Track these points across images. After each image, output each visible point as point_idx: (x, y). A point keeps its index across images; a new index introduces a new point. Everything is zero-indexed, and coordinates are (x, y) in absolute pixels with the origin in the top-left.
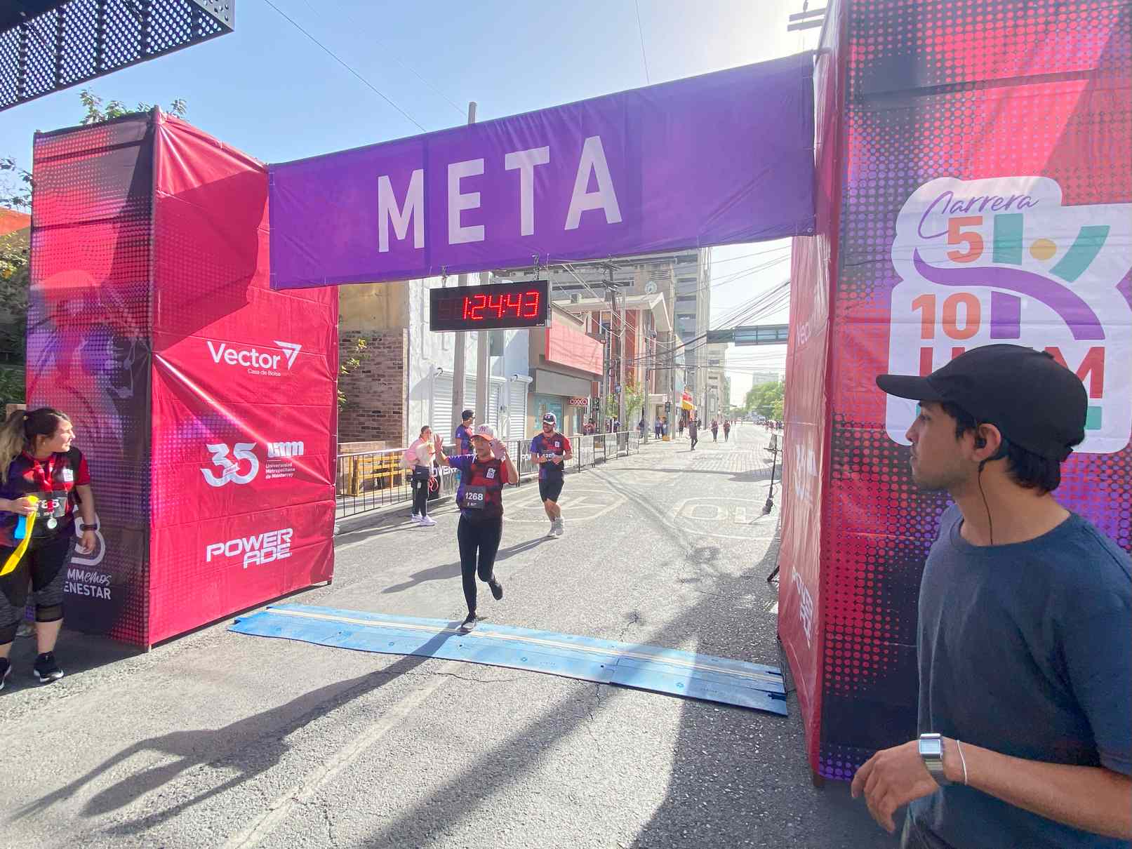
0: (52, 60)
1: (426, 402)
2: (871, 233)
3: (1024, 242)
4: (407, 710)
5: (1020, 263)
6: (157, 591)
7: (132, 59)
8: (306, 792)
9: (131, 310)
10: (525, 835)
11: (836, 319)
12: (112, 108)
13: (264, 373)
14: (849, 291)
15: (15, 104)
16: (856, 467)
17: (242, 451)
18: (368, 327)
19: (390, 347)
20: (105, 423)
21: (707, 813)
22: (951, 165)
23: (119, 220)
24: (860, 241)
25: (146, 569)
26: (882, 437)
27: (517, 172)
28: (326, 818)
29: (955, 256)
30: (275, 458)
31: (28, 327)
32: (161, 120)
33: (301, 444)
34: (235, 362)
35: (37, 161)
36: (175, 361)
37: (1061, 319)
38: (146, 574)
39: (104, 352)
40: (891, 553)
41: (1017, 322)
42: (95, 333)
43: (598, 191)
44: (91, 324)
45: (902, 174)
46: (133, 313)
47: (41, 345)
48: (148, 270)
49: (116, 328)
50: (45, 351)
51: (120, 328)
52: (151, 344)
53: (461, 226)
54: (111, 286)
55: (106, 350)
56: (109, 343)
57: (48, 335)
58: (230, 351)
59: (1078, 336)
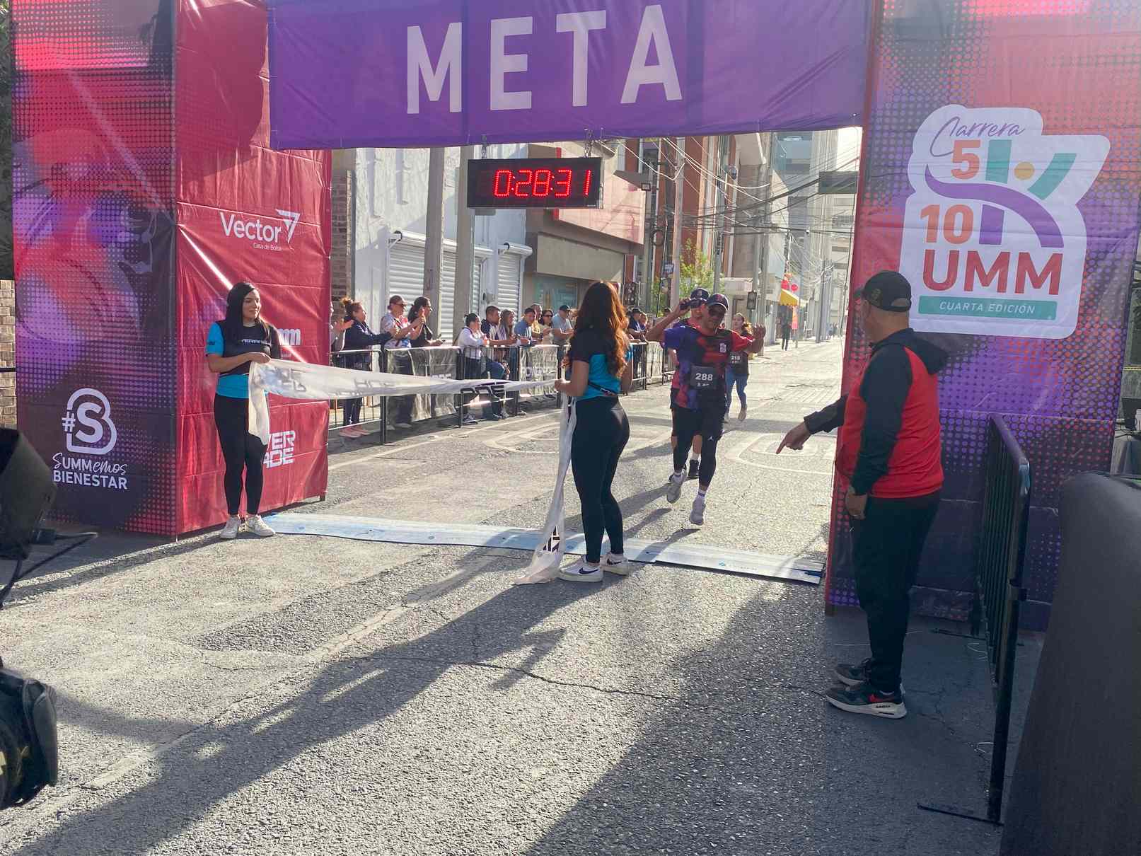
3: (1010, 164)
5: (1006, 182)
9: (150, 179)
11: (862, 224)
13: (267, 247)
14: (872, 199)
20: (117, 301)
22: (960, 93)
24: (883, 157)
25: (174, 456)
27: (568, 37)
29: (957, 173)
33: (298, 332)
37: (1032, 230)
38: (174, 461)
39: (117, 223)
41: (1000, 231)
42: (104, 202)
43: (658, 64)
44: (99, 191)
45: (920, 99)
46: (152, 181)
47: (32, 211)
48: (170, 136)
49: (132, 197)
50: (40, 219)
51: (137, 197)
52: (175, 215)
53: (505, 91)
54: (124, 150)
55: (120, 221)
56: (122, 213)
57: (41, 201)
58: (239, 222)
59: (1044, 244)
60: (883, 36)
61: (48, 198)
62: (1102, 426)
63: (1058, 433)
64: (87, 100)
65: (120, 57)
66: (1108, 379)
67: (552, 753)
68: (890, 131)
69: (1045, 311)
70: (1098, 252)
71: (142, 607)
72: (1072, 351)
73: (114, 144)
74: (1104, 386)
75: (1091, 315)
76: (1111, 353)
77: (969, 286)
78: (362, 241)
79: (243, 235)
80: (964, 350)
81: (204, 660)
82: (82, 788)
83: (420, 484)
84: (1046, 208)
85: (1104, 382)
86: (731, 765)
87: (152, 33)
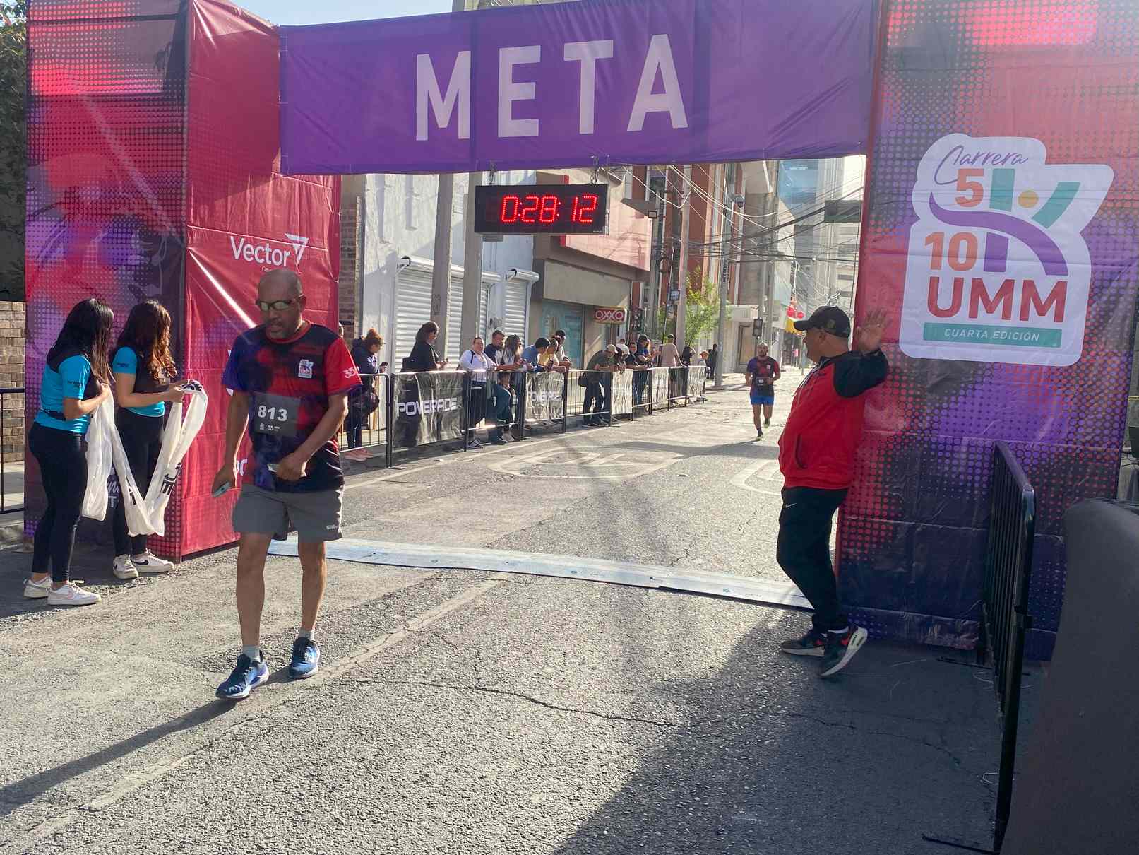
3: (1014, 193)
5: (1010, 210)
9: (161, 202)
11: (867, 250)
13: (276, 271)
14: (877, 226)
22: (964, 123)
24: (888, 184)
25: (180, 477)
26: (896, 350)
27: (577, 65)
29: (961, 201)
34: (251, 260)
37: (1037, 257)
39: (128, 246)
40: (898, 447)
41: (1004, 258)
42: (115, 225)
43: (663, 92)
44: (111, 215)
45: (924, 127)
46: (163, 205)
47: (45, 234)
48: (182, 161)
49: (143, 220)
50: (52, 242)
51: (148, 221)
52: (185, 240)
53: (513, 118)
54: (136, 174)
55: (130, 244)
56: (134, 236)
57: (54, 224)
58: (249, 246)
59: (1048, 272)
60: (887, 66)
61: (60, 221)
62: (1109, 453)
63: (1064, 461)
64: (101, 125)
65: (135, 83)
66: (1114, 407)
67: (552, 780)
68: (894, 159)
69: (1051, 339)
70: (1102, 280)
71: (144, 630)
72: (1078, 378)
73: (127, 168)
74: (1109, 414)
75: (1096, 343)
76: (1117, 380)
77: (973, 314)
78: (370, 266)
79: (252, 258)
80: (969, 377)
81: (205, 682)
82: (80, 809)
83: (426, 507)
84: (1050, 236)
85: (1109, 410)
86: (733, 793)
87: (166, 59)
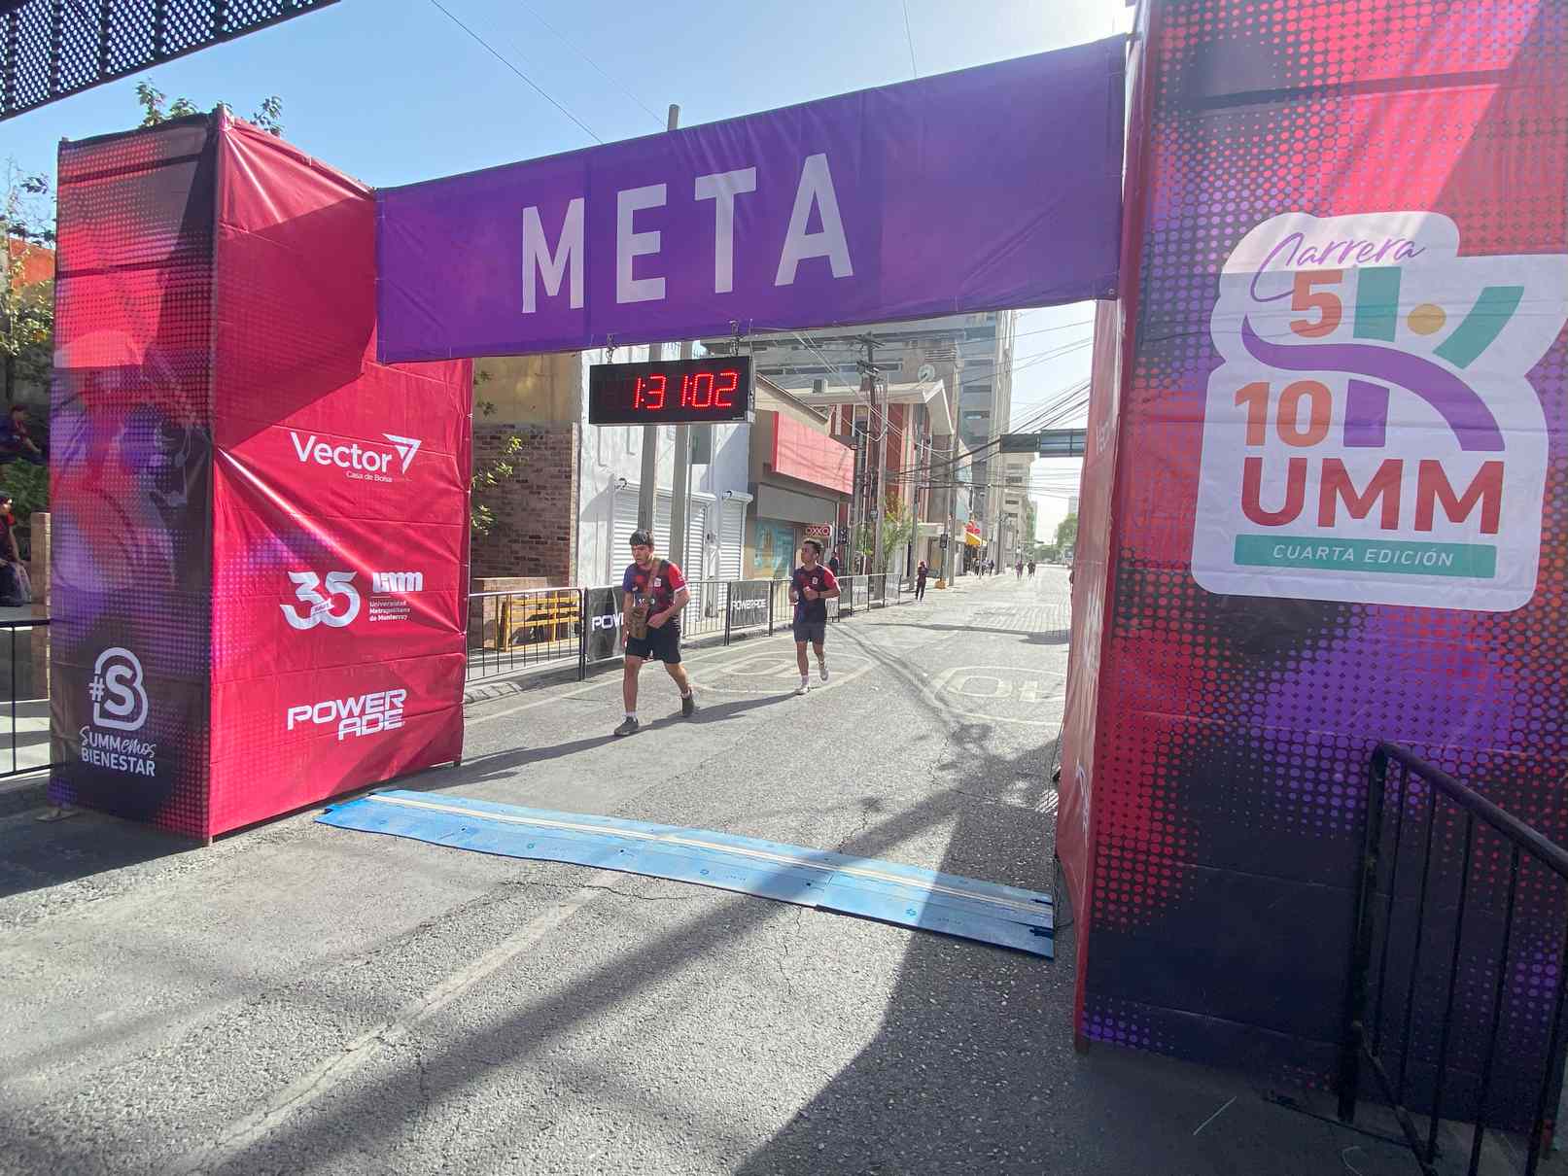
0: (95, 41)
1: (603, 525)
2: (1182, 294)
3: (1399, 309)
4: (541, 931)
5: (1392, 340)
6: (220, 765)
7: (203, 40)
8: (395, 1030)
9: (185, 387)
10: (677, 1096)
11: (1129, 417)
12: (179, 108)
13: (369, 477)
14: (1148, 377)
15: (47, 101)
16: (1147, 622)
17: (338, 583)
18: (526, 419)
19: (554, 448)
20: (148, 540)
21: (924, 1079)
22: (1302, 195)
23: (169, 263)
24: (1167, 307)
25: (206, 736)
26: (1185, 581)
27: (711, 203)
28: (419, 1063)
29: (1301, 328)
30: (383, 593)
31: (52, 408)
32: (226, 125)
33: (419, 576)
34: (328, 462)
35: (61, 181)
36: (244, 456)
37: (1441, 419)
38: (206, 743)
39: (150, 444)
40: (1192, 741)
41: (1383, 424)
42: (137, 418)
43: (821, 230)
44: (132, 405)
45: (1231, 207)
46: (187, 390)
47: (68, 432)
48: (209, 333)
49: (165, 411)
50: (75, 440)
51: (170, 410)
52: (212, 434)
53: (635, 278)
54: (158, 353)
55: (153, 440)
56: (156, 430)
57: (76, 419)
58: (323, 446)
59: (1467, 445)
61: (82, 415)
69: (1474, 562)
72: (1529, 633)
77: (1326, 518)
80: (1320, 628)
84: (1467, 383)
